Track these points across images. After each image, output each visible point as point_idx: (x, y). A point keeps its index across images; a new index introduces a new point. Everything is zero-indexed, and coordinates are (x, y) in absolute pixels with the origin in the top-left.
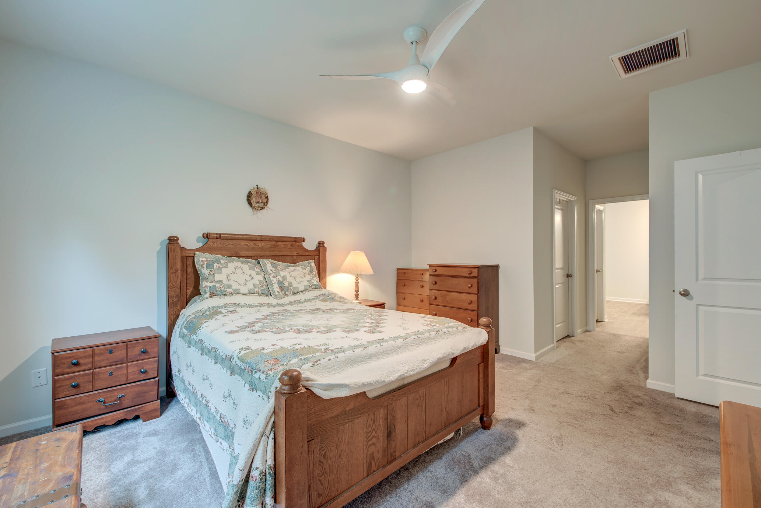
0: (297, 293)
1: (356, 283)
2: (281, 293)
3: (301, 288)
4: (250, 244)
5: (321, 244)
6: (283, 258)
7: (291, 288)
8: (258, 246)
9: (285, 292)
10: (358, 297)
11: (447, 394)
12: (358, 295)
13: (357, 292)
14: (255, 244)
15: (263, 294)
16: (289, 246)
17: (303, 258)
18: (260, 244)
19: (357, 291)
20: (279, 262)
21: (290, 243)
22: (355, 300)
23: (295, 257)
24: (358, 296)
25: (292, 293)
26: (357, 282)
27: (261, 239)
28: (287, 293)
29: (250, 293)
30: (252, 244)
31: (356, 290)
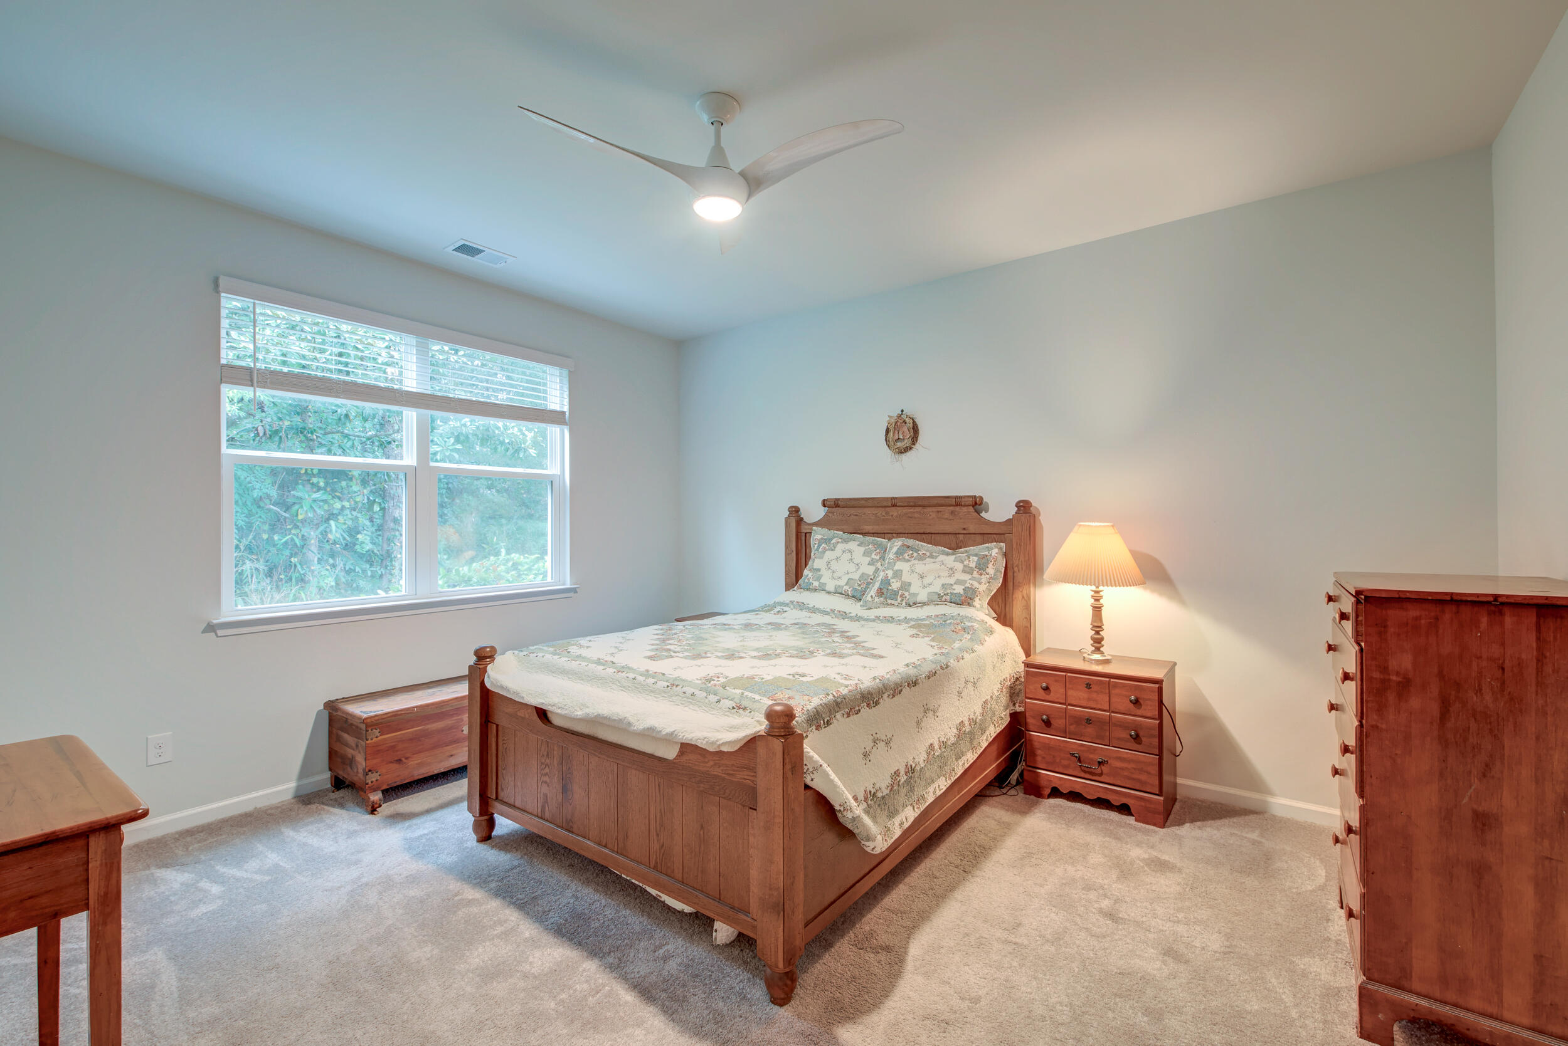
0: (914, 604)
1: (1094, 607)
2: (876, 599)
3: (923, 597)
4: (881, 512)
5: (1024, 507)
6: (938, 537)
7: (906, 594)
8: (892, 516)
9: (886, 598)
10: (1103, 646)
11: (661, 810)
12: (1102, 639)
13: (1098, 633)
14: (887, 513)
15: (853, 597)
16: (947, 515)
17: (978, 538)
18: (895, 512)
19: (1097, 628)
20: (929, 546)
21: (948, 508)
22: (1093, 652)
23: (961, 537)
24: (1100, 643)
25: (904, 604)
26: (1097, 604)
27: (894, 503)
28: (889, 601)
29: (838, 592)
30: (884, 514)
31: (1094, 626)
